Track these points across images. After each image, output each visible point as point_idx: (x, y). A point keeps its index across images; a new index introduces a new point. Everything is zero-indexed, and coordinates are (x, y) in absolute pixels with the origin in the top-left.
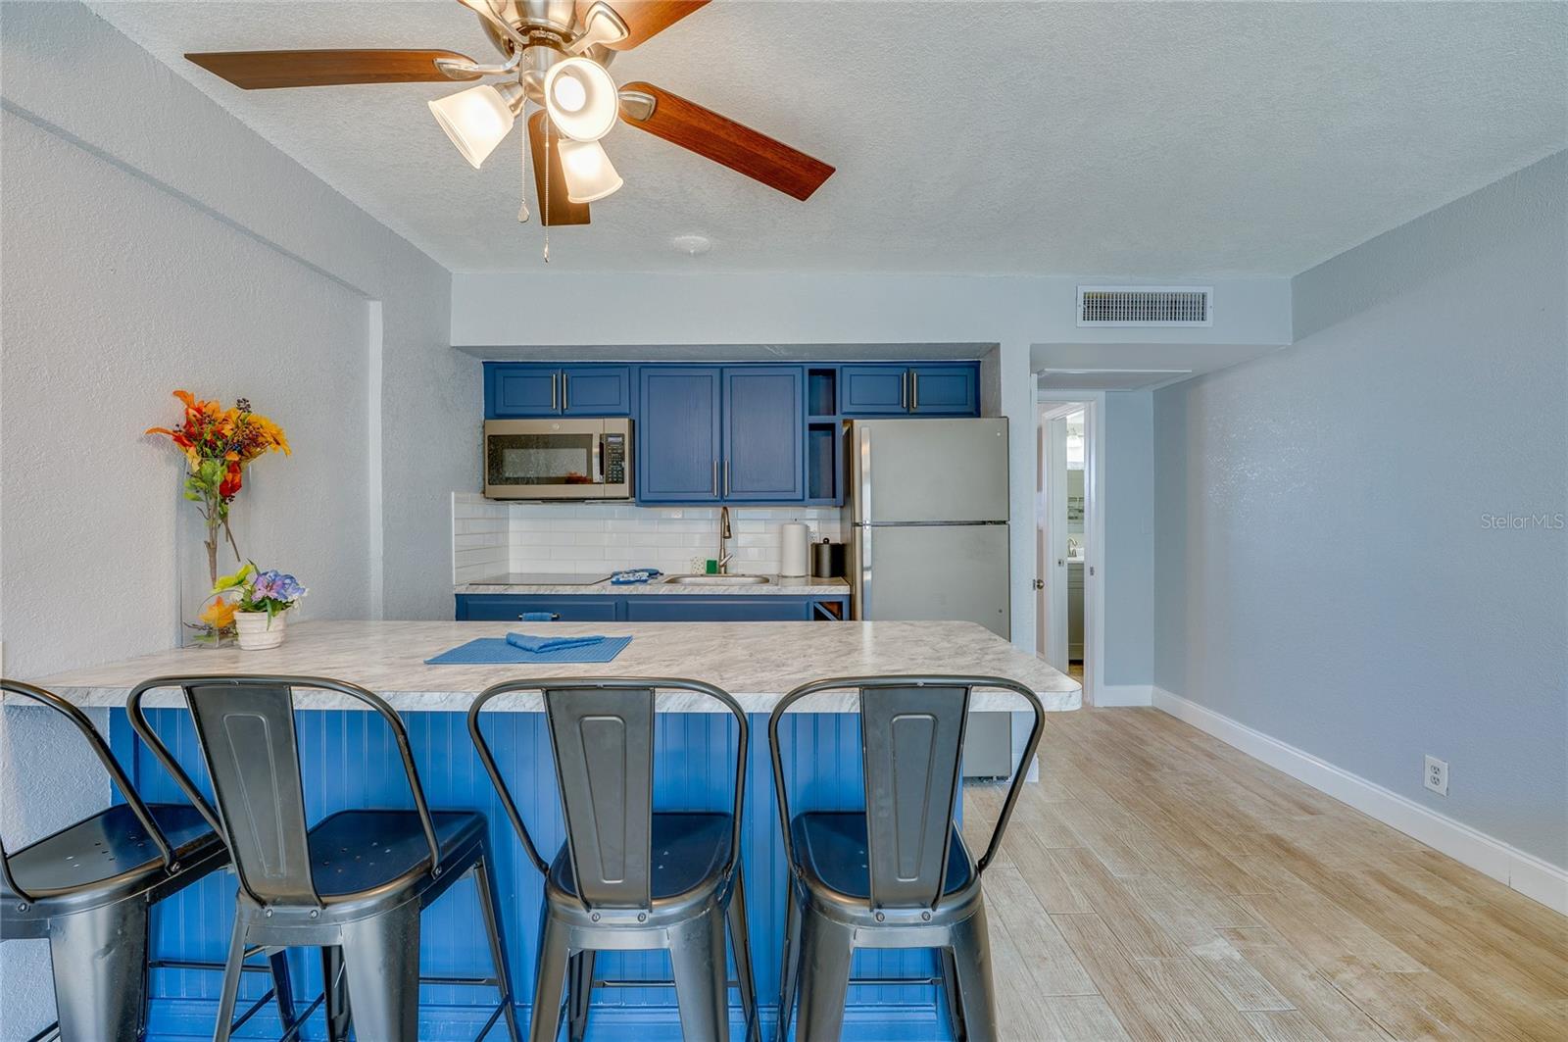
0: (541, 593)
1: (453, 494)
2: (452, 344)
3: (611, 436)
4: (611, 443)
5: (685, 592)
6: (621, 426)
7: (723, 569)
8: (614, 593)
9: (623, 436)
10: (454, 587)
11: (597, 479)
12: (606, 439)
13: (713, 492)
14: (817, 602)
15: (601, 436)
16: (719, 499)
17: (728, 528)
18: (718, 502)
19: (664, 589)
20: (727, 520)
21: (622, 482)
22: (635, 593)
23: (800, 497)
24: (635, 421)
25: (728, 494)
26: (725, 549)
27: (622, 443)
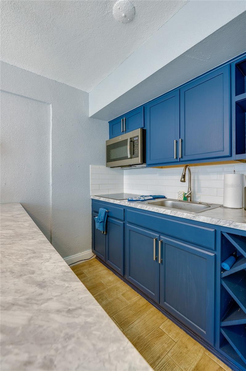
1: (90, 166)
2: (90, 116)
4: (135, 141)
10: (90, 196)
11: (129, 156)
12: (134, 139)
13: (174, 157)
14: (224, 232)
15: (131, 139)
16: (179, 160)
17: (184, 176)
18: (178, 162)
19: (139, 206)
20: (184, 172)
21: (138, 157)
22: (129, 206)
23: (228, 154)
24: (145, 130)
25: (182, 157)
26: (190, 188)
27: (138, 140)
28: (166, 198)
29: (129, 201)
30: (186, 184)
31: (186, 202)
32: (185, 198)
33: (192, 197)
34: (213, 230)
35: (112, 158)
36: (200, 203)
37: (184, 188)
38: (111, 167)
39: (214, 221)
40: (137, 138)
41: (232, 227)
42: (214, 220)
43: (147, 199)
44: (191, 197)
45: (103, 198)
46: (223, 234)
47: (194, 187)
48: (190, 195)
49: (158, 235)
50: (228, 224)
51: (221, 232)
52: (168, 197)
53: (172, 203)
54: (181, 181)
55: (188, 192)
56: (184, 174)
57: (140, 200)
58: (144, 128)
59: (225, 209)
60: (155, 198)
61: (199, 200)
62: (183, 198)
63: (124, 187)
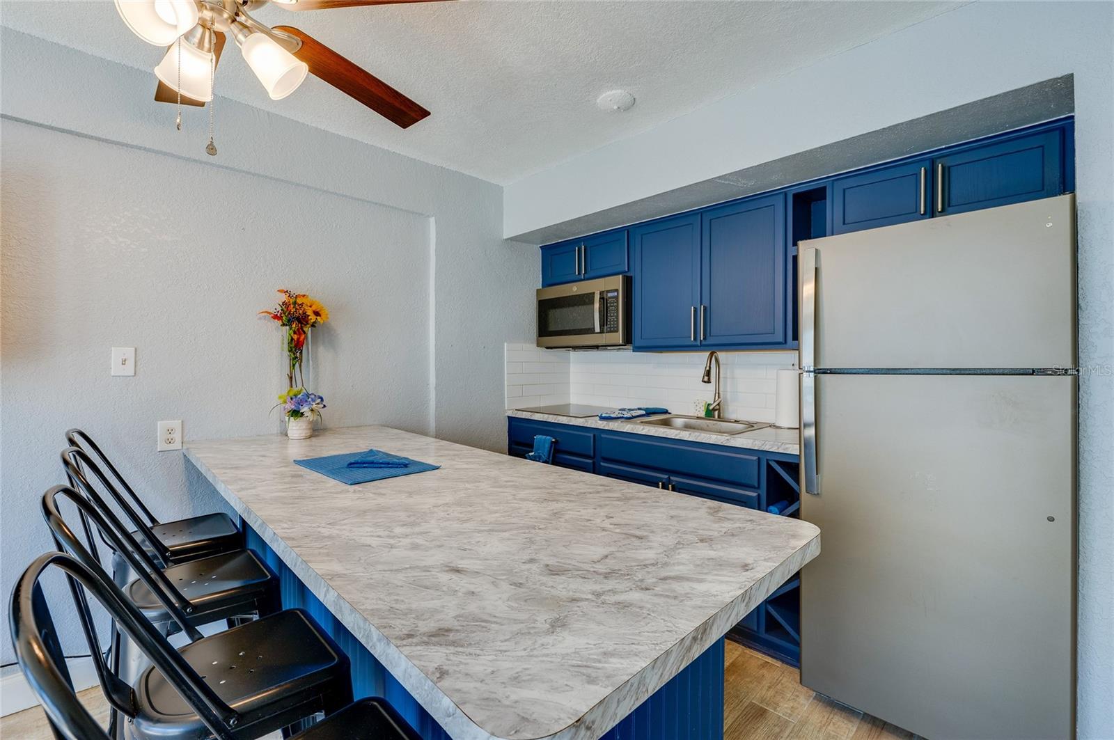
0: (549, 421)
1: (506, 344)
2: (505, 238)
3: (608, 292)
4: (610, 298)
5: (643, 433)
6: (617, 282)
7: (716, 413)
8: (592, 426)
9: (617, 291)
10: (505, 411)
11: (597, 329)
12: (607, 295)
13: (691, 337)
14: (771, 460)
15: (601, 293)
16: (699, 343)
17: (708, 373)
18: (697, 346)
19: (628, 428)
20: (708, 365)
21: (617, 331)
22: (606, 428)
23: (781, 339)
24: (631, 277)
25: (705, 338)
26: (719, 393)
27: (617, 297)
28: (670, 413)
29: (602, 418)
30: (712, 386)
31: (710, 420)
32: (710, 413)
33: (721, 411)
34: (755, 458)
35: (552, 328)
36: (736, 421)
37: (707, 394)
38: (547, 348)
39: (757, 445)
40: (616, 294)
41: (781, 451)
42: (757, 442)
43: (636, 414)
44: (719, 410)
45: (542, 415)
46: (770, 463)
47: (725, 391)
48: (717, 407)
49: (666, 477)
50: (776, 448)
51: (767, 460)
52: (673, 411)
53: (685, 422)
54: (704, 381)
55: (714, 402)
56: (708, 368)
57: (622, 417)
58: (629, 274)
59: (778, 430)
60: (650, 412)
61: (733, 417)
62: (704, 413)
63: (572, 390)
